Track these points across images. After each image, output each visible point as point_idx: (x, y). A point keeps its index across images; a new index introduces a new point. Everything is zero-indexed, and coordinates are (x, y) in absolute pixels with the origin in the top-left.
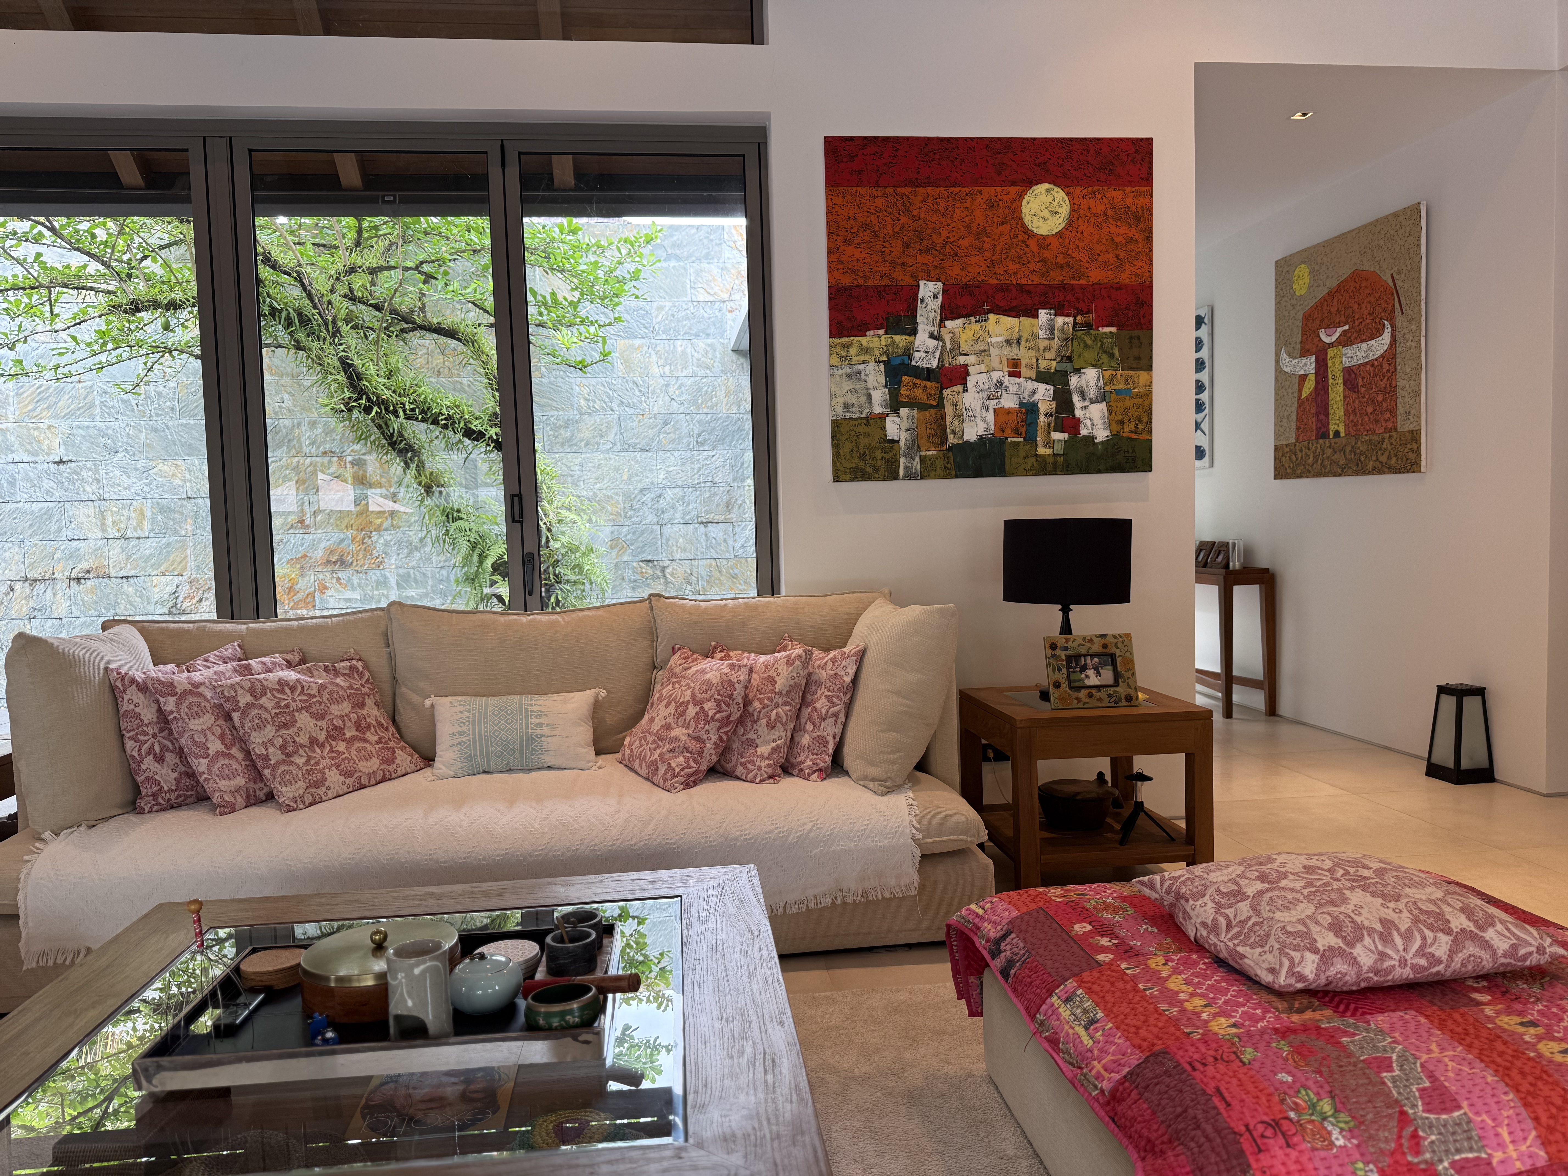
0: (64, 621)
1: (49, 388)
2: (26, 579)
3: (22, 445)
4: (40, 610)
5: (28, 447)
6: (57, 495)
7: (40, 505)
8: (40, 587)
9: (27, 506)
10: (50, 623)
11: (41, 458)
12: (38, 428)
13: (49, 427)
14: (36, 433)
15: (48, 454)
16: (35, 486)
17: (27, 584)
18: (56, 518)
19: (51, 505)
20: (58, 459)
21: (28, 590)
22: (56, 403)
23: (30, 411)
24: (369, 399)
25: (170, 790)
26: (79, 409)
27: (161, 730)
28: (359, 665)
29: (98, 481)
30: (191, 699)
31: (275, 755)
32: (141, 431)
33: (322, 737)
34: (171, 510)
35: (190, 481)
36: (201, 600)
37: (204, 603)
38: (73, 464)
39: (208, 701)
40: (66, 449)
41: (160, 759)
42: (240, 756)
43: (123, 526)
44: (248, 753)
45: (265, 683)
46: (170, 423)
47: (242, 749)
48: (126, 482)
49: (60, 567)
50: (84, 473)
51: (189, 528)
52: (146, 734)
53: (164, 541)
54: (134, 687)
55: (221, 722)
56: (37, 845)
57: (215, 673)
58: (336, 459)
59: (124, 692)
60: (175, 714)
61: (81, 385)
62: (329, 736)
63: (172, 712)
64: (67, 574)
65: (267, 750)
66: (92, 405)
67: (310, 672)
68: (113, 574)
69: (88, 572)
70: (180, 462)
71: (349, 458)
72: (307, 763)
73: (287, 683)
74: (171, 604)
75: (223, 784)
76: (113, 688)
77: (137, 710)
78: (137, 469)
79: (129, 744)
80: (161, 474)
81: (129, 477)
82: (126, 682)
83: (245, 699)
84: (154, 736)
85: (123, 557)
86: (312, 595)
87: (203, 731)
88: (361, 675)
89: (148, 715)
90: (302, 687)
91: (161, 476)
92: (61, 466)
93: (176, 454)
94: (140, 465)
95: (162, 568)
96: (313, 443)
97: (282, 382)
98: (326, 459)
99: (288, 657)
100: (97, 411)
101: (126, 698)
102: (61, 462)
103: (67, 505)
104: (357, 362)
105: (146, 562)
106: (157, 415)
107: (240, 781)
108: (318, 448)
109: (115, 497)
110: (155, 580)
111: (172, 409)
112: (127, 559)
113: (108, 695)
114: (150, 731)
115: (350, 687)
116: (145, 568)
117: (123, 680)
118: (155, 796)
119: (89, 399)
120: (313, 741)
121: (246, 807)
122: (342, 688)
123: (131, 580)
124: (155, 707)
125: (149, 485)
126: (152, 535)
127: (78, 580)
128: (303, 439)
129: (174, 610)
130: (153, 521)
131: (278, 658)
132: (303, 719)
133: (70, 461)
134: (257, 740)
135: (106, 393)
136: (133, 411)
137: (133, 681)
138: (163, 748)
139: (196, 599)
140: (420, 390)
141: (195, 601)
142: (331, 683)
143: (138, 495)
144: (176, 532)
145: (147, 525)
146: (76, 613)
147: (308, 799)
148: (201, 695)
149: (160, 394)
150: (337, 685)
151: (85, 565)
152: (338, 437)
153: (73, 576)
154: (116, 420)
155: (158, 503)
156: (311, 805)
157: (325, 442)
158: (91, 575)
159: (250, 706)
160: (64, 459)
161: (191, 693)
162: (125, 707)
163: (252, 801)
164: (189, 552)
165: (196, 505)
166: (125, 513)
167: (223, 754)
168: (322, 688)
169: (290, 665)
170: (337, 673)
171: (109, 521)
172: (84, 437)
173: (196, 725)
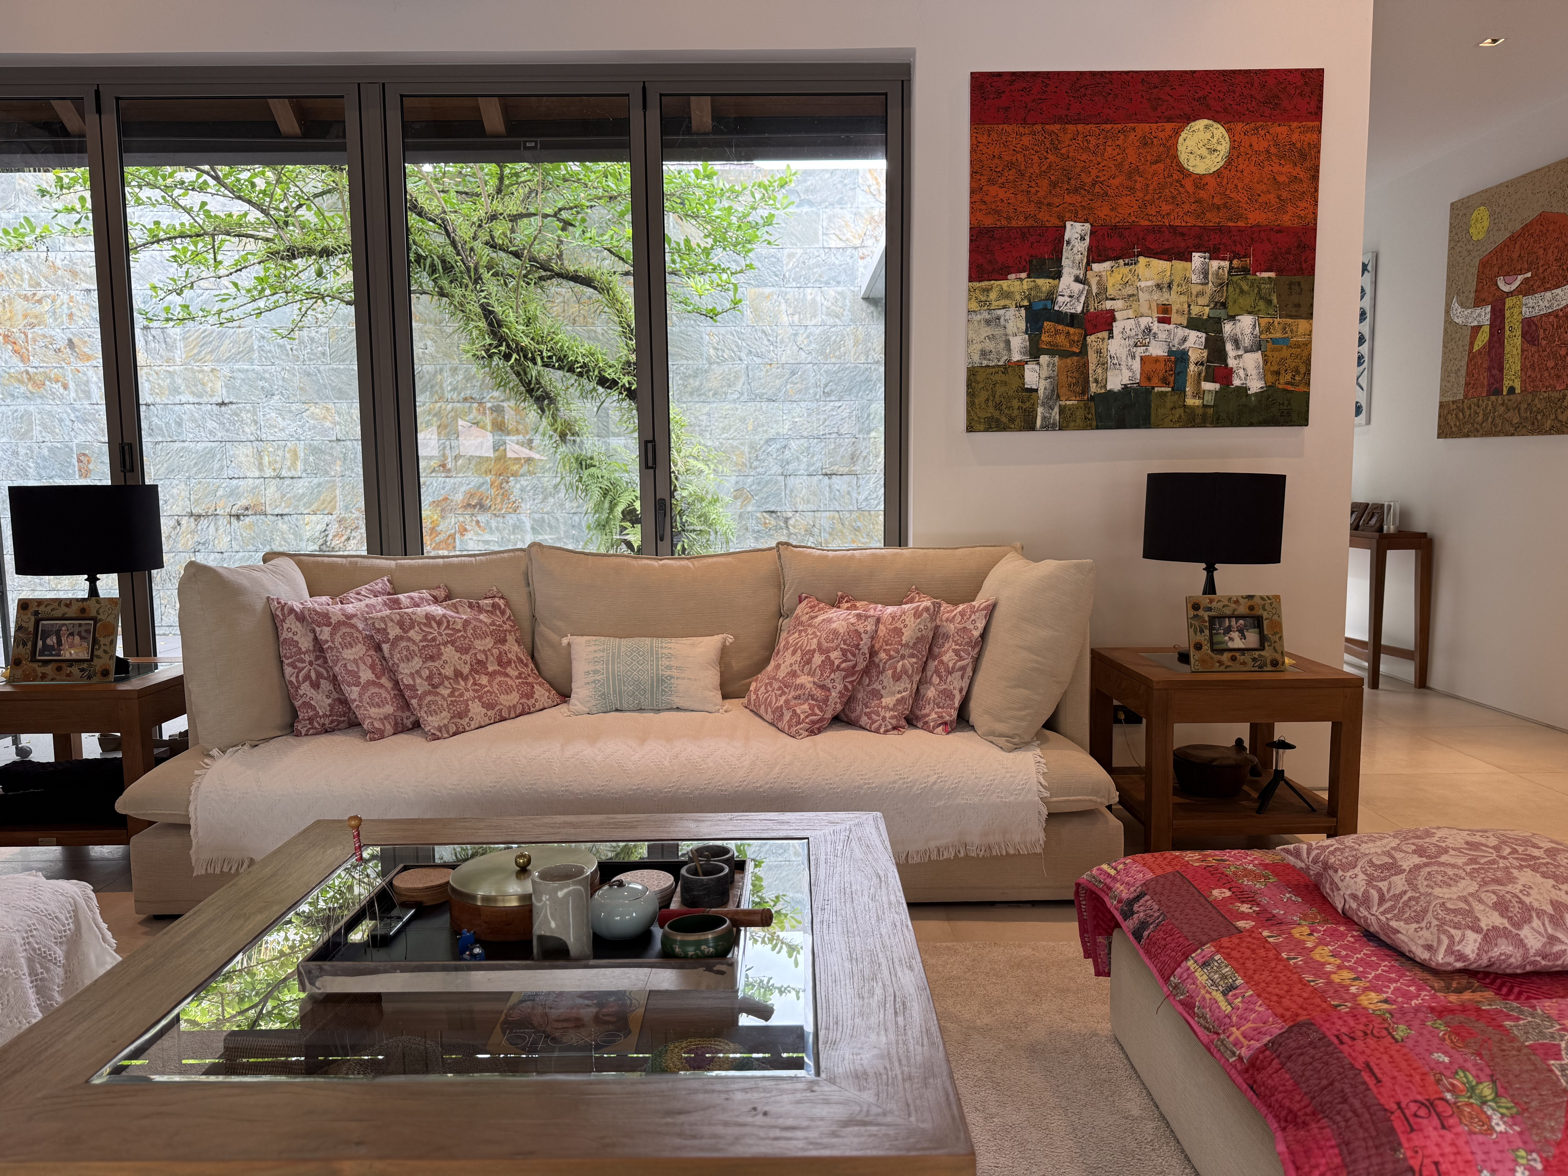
0: (226, 555)
1: (212, 333)
2: (191, 515)
3: (188, 387)
4: (204, 544)
5: (194, 389)
6: (219, 435)
7: (204, 445)
8: (204, 522)
9: (192, 445)
10: (212, 556)
11: (205, 400)
12: (202, 371)
13: (213, 370)
14: (201, 376)
15: (211, 396)
16: (199, 426)
17: (192, 519)
18: (218, 457)
19: (214, 444)
20: (220, 401)
21: (193, 525)
22: (219, 347)
23: (195, 355)
24: (508, 346)
25: (324, 715)
26: (239, 353)
27: (317, 658)
28: (501, 602)
29: (256, 422)
30: (344, 630)
31: (422, 686)
32: (294, 375)
33: (466, 670)
34: (322, 452)
35: (339, 424)
36: (349, 539)
37: (352, 542)
38: (234, 406)
39: (360, 632)
40: (227, 392)
41: (316, 686)
42: (389, 685)
43: (278, 466)
44: (396, 683)
45: (413, 617)
46: (322, 368)
47: (391, 679)
48: (282, 423)
49: (221, 504)
50: (243, 415)
51: (338, 468)
52: (303, 661)
53: (316, 481)
54: (292, 616)
55: (372, 652)
56: (206, 760)
57: (367, 605)
58: (476, 405)
59: (284, 620)
60: (330, 644)
61: (241, 330)
62: (472, 670)
63: (327, 642)
64: (228, 510)
65: (414, 680)
66: (251, 350)
67: (455, 608)
68: (269, 511)
69: (247, 509)
70: (331, 406)
71: (489, 405)
72: (452, 694)
73: (433, 618)
74: (321, 542)
75: (374, 711)
76: (273, 617)
77: (295, 638)
78: (291, 412)
79: (288, 670)
80: (313, 416)
81: (284, 419)
82: (286, 611)
83: (394, 631)
84: (311, 663)
85: (278, 495)
86: (453, 536)
87: (355, 661)
88: (503, 613)
89: (305, 643)
90: (448, 622)
91: (313, 419)
92: (223, 408)
93: (327, 397)
94: (294, 407)
95: (314, 507)
96: (454, 389)
97: (426, 328)
98: (468, 405)
99: (435, 593)
100: (256, 355)
101: (285, 626)
102: (223, 404)
103: (228, 445)
104: (498, 309)
105: (299, 500)
106: (310, 360)
107: (389, 709)
108: (459, 394)
109: (272, 438)
110: (307, 518)
111: (324, 354)
112: (282, 498)
113: (269, 624)
114: (307, 658)
115: (493, 623)
116: (297, 507)
117: (282, 610)
118: (311, 720)
119: (249, 343)
120: (458, 674)
121: (394, 734)
122: (485, 624)
123: (285, 518)
124: (311, 636)
125: (302, 427)
126: (304, 475)
127: (238, 517)
128: (445, 385)
129: (324, 547)
130: (306, 461)
131: (425, 594)
132: (449, 652)
133: (231, 403)
134: (405, 671)
135: (263, 338)
136: (288, 355)
137: (292, 610)
138: (319, 675)
139: (345, 537)
140: (557, 338)
141: (343, 539)
142: (475, 619)
143: (292, 436)
144: (326, 473)
145: (300, 466)
146: (236, 547)
147: (453, 730)
148: (354, 626)
149: (312, 340)
150: (481, 621)
151: (244, 502)
152: (478, 384)
153: (233, 512)
154: (273, 364)
155: (310, 445)
156: (454, 734)
157: (466, 388)
158: (250, 512)
159: (398, 638)
160: (226, 401)
161: (344, 623)
162: (285, 635)
163: (400, 729)
164: (338, 492)
165: (345, 447)
166: (280, 453)
167: (373, 683)
168: (466, 623)
169: (436, 600)
170: (480, 609)
171: (266, 460)
172: (243, 380)
173: (349, 654)
